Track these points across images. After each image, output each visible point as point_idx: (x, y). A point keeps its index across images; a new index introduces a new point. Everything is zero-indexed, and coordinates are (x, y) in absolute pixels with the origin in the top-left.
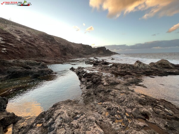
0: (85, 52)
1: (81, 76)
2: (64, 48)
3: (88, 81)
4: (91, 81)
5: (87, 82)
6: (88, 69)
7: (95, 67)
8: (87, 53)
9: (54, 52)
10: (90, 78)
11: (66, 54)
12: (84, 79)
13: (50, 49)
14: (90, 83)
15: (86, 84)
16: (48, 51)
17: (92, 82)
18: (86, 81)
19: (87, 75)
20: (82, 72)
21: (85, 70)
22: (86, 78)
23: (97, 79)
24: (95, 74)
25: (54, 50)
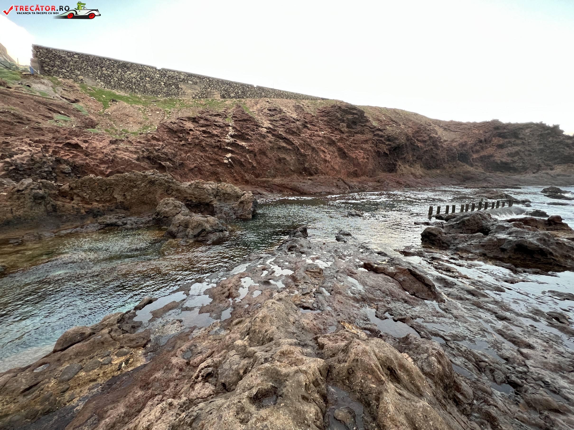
9: (352, 160)
25: (351, 155)
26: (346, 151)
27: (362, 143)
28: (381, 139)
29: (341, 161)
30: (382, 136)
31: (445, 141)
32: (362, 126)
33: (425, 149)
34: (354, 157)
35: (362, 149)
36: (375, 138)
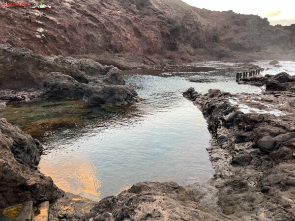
0: (240, 41)
1: (216, 121)
2: (174, 27)
3: (241, 139)
4: (251, 144)
5: (236, 142)
6: (246, 99)
7: (271, 97)
8: (247, 46)
9: (145, 39)
10: (248, 130)
11: (175, 45)
12: (227, 131)
13: (136, 29)
14: (246, 148)
15: (231, 149)
16: (129, 36)
17: (253, 147)
18: (233, 140)
19: (239, 121)
20: (221, 107)
21: (232, 102)
22: (236, 128)
23: (276, 138)
24: (269, 122)
25: (144, 34)
26: (140, 30)
27: (151, 24)
28: (163, 21)
29: (137, 39)
30: (163, 19)
31: (204, 26)
32: (148, 8)
33: (192, 32)
34: (147, 37)
35: (152, 29)
36: (159, 20)
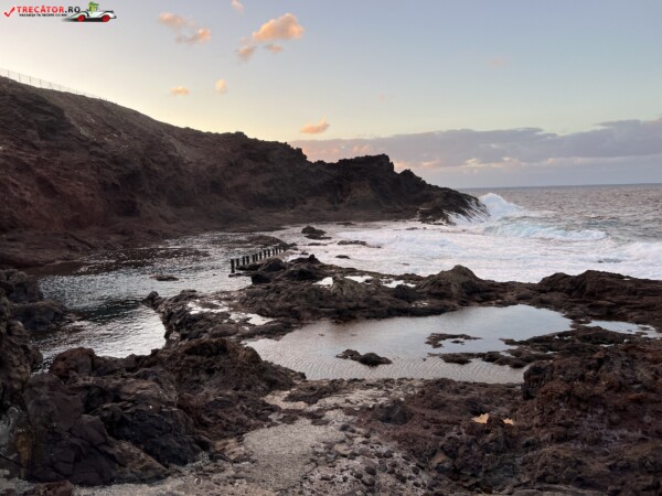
2: (126, 172)
8: (276, 197)
9: (66, 199)
11: (133, 205)
25: (63, 190)
26: (53, 182)
27: (75, 168)
28: (102, 160)
29: (48, 200)
30: (103, 156)
31: (189, 163)
32: (65, 136)
33: (166, 176)
34: (71, 193)
35: (80, 179)
36: (94, 159)
